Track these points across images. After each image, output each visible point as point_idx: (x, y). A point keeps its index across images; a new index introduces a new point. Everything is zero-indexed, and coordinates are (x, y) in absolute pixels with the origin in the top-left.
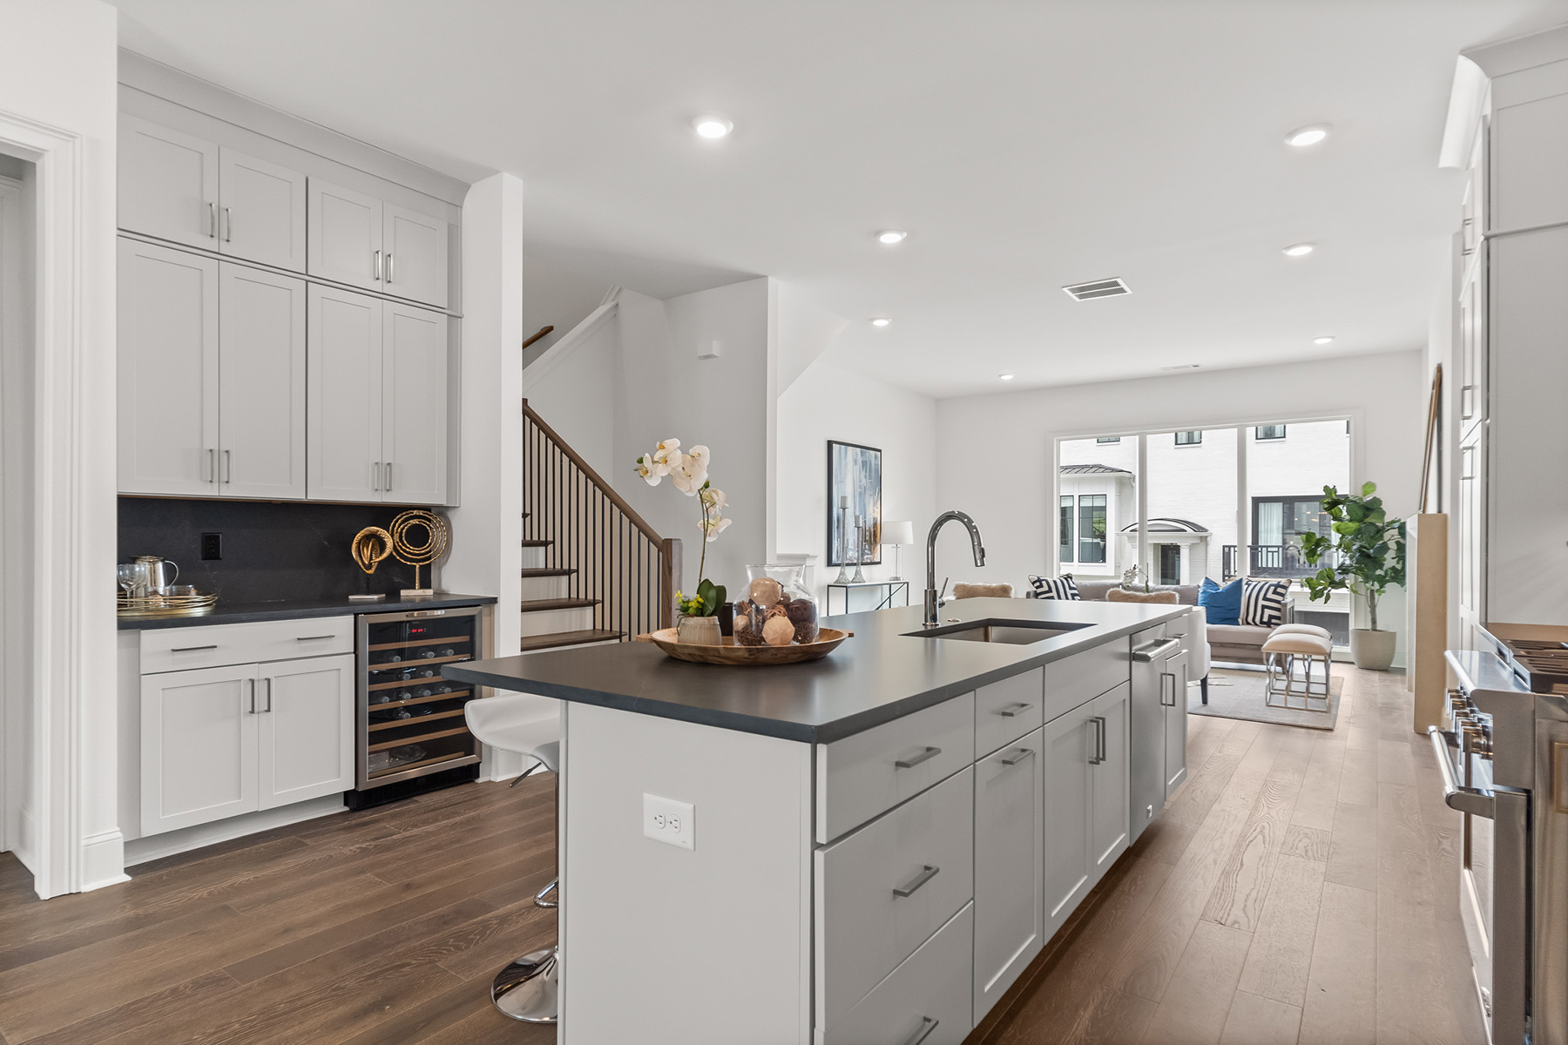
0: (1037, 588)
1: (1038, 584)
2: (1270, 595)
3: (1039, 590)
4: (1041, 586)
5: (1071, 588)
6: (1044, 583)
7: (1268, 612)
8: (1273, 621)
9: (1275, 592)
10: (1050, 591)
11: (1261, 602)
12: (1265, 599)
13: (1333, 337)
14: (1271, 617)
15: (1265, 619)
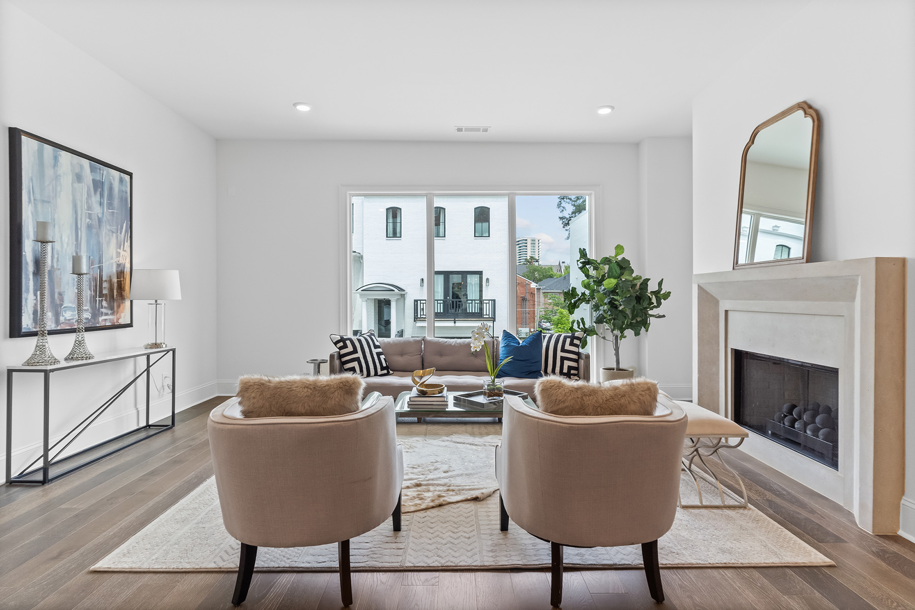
0: (340, 348)
1: (341, 344)
2: (567, 347)
3: (343, 351)
4: (345, 346)
5: (376, 347)
6: (348, 342)
7: (567, 364)
8: (572, 372)
9: (572, 344)
10: (355, 351)
11: (560, 354)
12: (563, 350)
13: (612, 108)
14: (570, 368)
15: (565, 370)
